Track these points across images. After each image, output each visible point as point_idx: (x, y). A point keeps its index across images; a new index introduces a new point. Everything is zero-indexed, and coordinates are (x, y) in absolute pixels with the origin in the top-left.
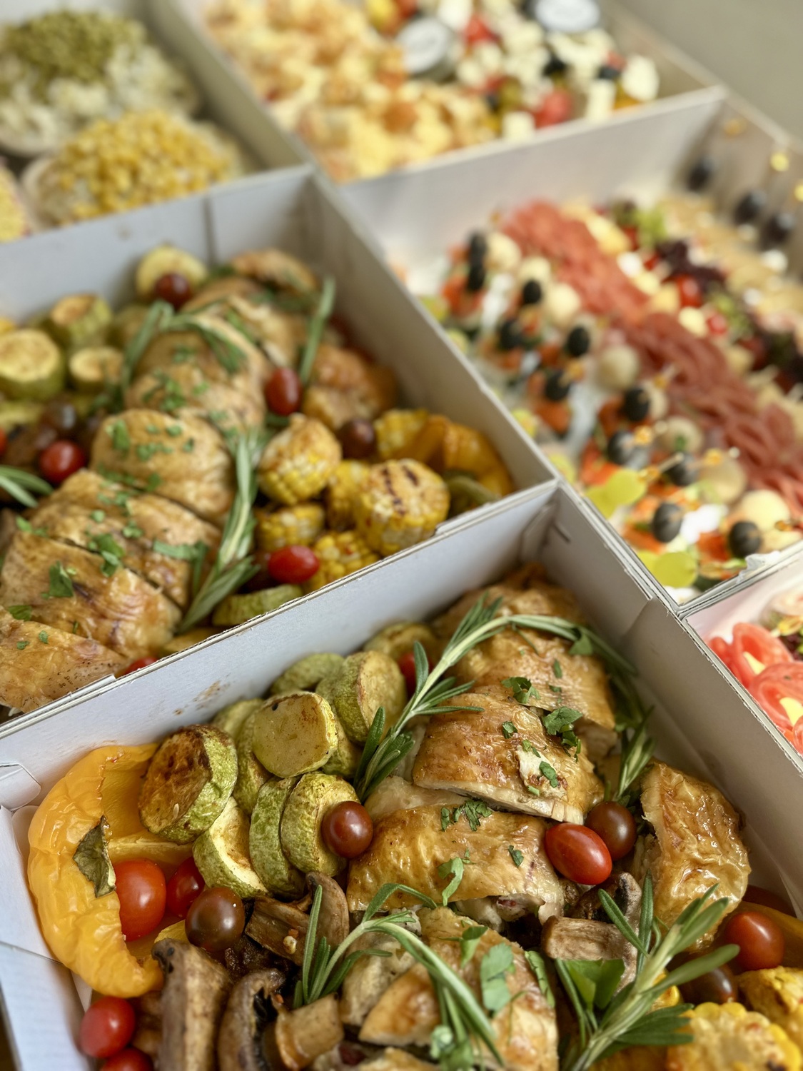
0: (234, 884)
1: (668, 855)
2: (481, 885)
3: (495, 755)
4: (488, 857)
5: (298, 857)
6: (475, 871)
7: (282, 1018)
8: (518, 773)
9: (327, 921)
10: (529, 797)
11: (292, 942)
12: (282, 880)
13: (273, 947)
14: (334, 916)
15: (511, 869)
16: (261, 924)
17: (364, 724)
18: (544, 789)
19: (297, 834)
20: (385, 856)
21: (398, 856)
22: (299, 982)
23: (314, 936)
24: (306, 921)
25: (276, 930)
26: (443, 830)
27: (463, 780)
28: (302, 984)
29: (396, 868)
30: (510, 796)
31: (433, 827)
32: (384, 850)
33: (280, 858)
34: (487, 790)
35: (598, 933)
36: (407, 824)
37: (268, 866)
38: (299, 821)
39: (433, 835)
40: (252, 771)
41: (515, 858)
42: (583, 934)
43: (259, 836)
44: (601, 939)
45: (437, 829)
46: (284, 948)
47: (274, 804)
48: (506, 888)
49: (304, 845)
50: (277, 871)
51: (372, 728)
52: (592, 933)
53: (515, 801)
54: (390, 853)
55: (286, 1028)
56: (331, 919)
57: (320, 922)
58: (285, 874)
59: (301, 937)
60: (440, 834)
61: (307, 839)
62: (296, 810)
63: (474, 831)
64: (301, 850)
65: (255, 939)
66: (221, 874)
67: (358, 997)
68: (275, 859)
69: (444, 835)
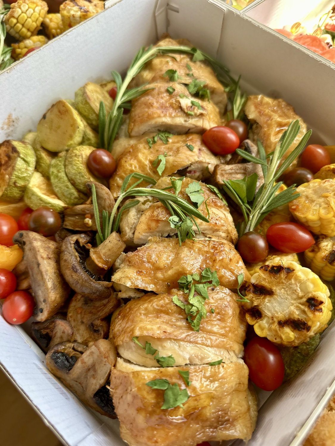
0: (50, 205)
1: (265, 125)
2: (176, 163)
3: (166, 103)
4: (176, 152)
5: (79, 181)
6: (171, 159)
7: (92, 250)
8: (181, 108)
9: (103, 203)
10: (189, 118)
11: (89, 221)
12: (76, 198)
13: (80, 228)
14: (106, 199)
15: (189, 153)
16: (71, 220)
17: (95, 113)
18: (196, 111)
19: (75, 170)
20: (124, 168)
21: (131, 165)
22: (97, 234)
23: (98, 213)
24: (92, 207)
25: (79, 220)
26: (150, 147)
27: (153, 118)
28: (99, 234)
29: (132, 171)
30: (180, 120)
31: (145, 148)
32: (123, 166)
33: (70, 186)
34: (167, 120)
35: (240, 169)
36: (132, 152)
37: (66, 194)
38: (74, 163)
39: (146, 151)
40: (44, 155)
41: (190, 148)
42: (233, 171)
43: (56, 180)
44: (242, 171)
45: (147, 148)
46: (86, 225)
47: (59, 164)
48: (189, 160)
49: (80, 173)
50: (71, 194)
51: (99, 113)
52: (237, 169)
53: (183, 122)
54: (126, 166)
55: (95, 253)
56: (105, 201)
57: (99, 204)
58: (76, 194)
59: (92, 217)
60: (149, 150)
61: (81, 169)
62: (71, 160)
63: (167, 144)
64: (79, 176)
65: (70, 228)
66: (41, 202)
67: (128, 226)
68: (68, 188)
69: (151, 150)
